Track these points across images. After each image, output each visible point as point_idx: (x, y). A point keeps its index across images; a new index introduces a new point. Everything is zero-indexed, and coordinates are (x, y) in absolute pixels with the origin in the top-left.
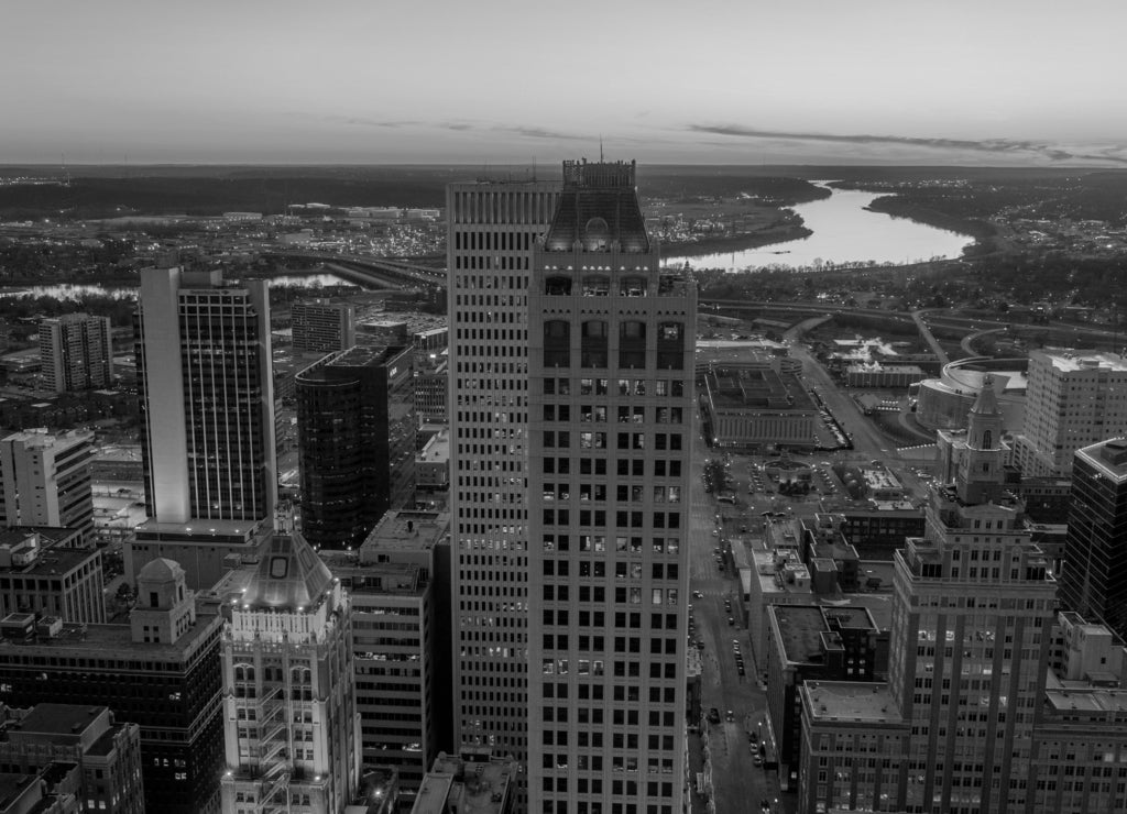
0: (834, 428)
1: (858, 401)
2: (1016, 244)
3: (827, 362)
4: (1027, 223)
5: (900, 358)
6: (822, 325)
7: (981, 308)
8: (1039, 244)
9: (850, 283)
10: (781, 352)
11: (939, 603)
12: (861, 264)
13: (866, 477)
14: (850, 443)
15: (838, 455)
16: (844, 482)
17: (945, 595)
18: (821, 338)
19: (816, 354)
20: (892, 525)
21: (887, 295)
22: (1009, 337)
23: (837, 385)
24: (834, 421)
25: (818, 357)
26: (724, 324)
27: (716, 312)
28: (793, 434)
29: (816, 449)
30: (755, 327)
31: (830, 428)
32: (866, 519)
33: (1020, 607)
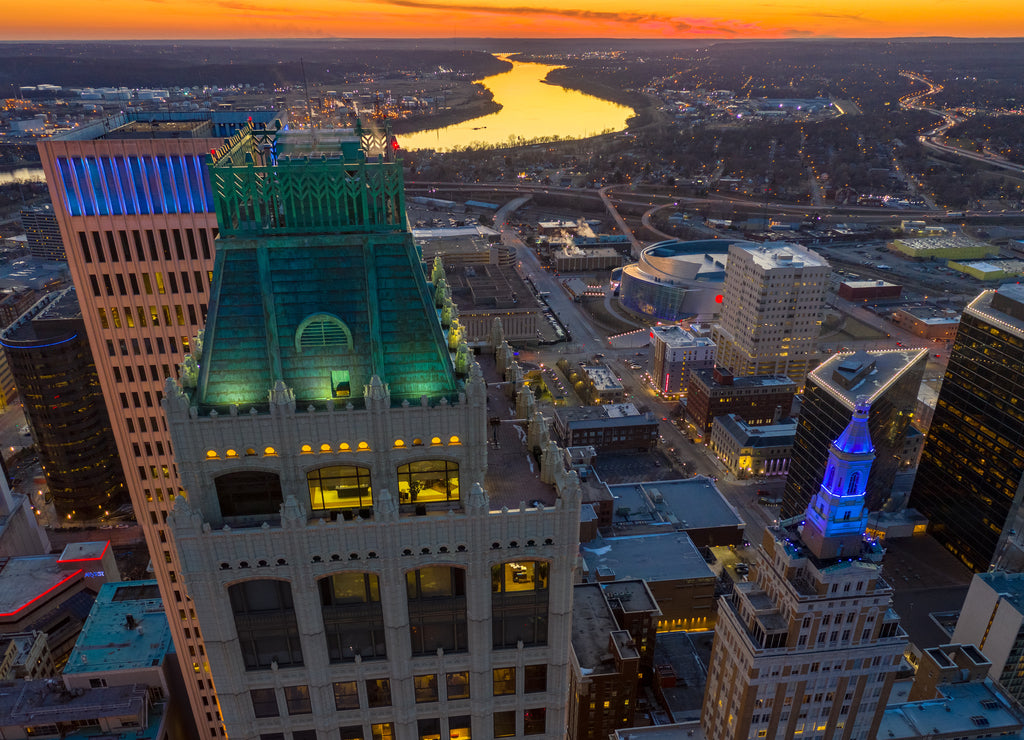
0: (552, 319)
1: (567, 287)
2: (666, 114)
3: (535, 246)
4: (673, 94)
5: (596, 240)
6: (524, 205)
7: (651, 183)
8: (685, 115)
9: (541, 161)
10: (495, 239)
11: (781, 671)
12: (547, 139)
13: (591, 377)
14: (567, 335)
15: (561, 348)
16: (570, 382)
17: (788, 664)
18: (526, 220)
19: (525, 238)
20: (623, 432)
21: (575, 171)
22: (679, 210)
23: (547, 270)
24: (550, 311)
25: (527, 241)
26: (442, 208)
27: (432, 195)
28: (519, 330)
29: (540, 343)
30: (469, 210)
31: (548, 319)
32: (600, 429)
33: (867, 666)
